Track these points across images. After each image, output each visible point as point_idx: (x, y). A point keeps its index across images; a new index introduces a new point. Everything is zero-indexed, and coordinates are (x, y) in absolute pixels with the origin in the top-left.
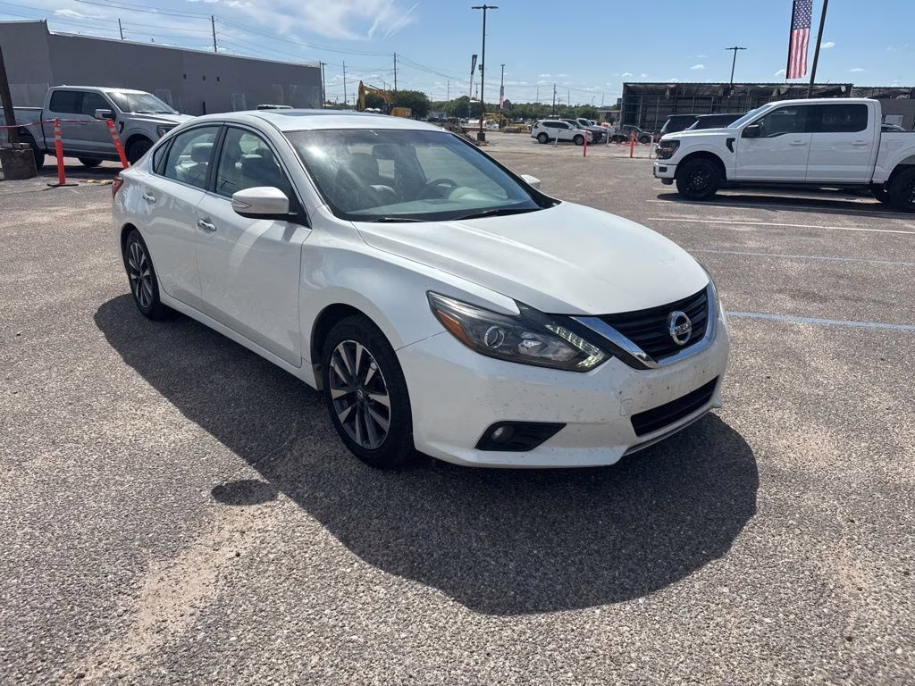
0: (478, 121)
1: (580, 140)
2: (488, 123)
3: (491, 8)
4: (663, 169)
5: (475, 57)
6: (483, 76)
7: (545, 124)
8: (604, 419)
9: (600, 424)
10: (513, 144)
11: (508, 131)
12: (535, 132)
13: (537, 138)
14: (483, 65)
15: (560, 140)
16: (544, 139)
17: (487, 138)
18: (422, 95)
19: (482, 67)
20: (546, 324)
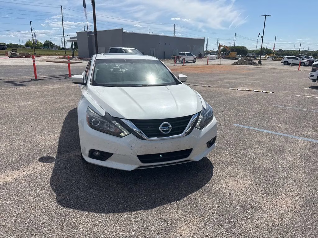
0: (264, 57)
1: (302, 64)
2: (269, 57)
3: (268, 15)
4: (312, 76)
5: (259, 33)
6: (262, 40)
7: (287, 58)
8: (125, 154)
9: (125, 156)
10: (272, 65)
11: (275, 60)
12: (283, 61)
13: (284, 63)
14: (263, 36)
15: (292, 64)
16: (287, 63)
17: (262, 63)
18: (245, 47)
19: (262, 37)
20: (113, 120)
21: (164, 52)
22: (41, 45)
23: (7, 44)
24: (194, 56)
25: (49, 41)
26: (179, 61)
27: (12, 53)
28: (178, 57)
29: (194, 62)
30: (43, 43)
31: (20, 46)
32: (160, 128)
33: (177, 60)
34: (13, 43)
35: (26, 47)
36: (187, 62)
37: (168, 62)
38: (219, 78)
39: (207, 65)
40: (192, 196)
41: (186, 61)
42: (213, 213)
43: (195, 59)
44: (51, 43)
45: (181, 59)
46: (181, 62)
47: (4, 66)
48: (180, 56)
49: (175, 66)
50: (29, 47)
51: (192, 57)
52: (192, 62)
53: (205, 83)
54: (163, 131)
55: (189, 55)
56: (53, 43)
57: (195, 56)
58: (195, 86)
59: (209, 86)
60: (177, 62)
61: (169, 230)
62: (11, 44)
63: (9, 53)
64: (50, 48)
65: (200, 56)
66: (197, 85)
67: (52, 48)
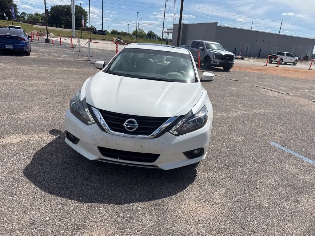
21: (261, 50)
22: (145, 35)
23: (118, 31)
24: (295, 57)
25: (152, 31)
26: (275, 61)
27: (117, 40)
28: (275, 57)
29: (294, 64)
30: (147, 32)
31: (128, 34)
32: (124, 124)
33: (273, 60)
34: (124, 32)
35: (133, 35)
36: (286, 63)
37: (261, 61)
38: (310, 87)
39: (309, 69)
40: (136, 205)
41: (284, 62)
42: (138, 231)
43: (296, 61)
44: (153, 33)
45: (278, 59)
46: (277, 63)
47: (104, 50)
48: (277, 56)
49: (266, 66)
50: (135, 36)
51: (294, 58)
52: (292, 64)
53: (287, 89)
54: (127, 127)
55: (289, 56)
56: (155, 33)
57: (297, 58)
58: (269, 91)
59: (287, 94)
60: (272, 63)
61: (79, 229)
62: (122, 32)
63: (115, 39)
64: (152, 37)
65: (306, 59)
66: (272, 89)
67: (153, 38)
